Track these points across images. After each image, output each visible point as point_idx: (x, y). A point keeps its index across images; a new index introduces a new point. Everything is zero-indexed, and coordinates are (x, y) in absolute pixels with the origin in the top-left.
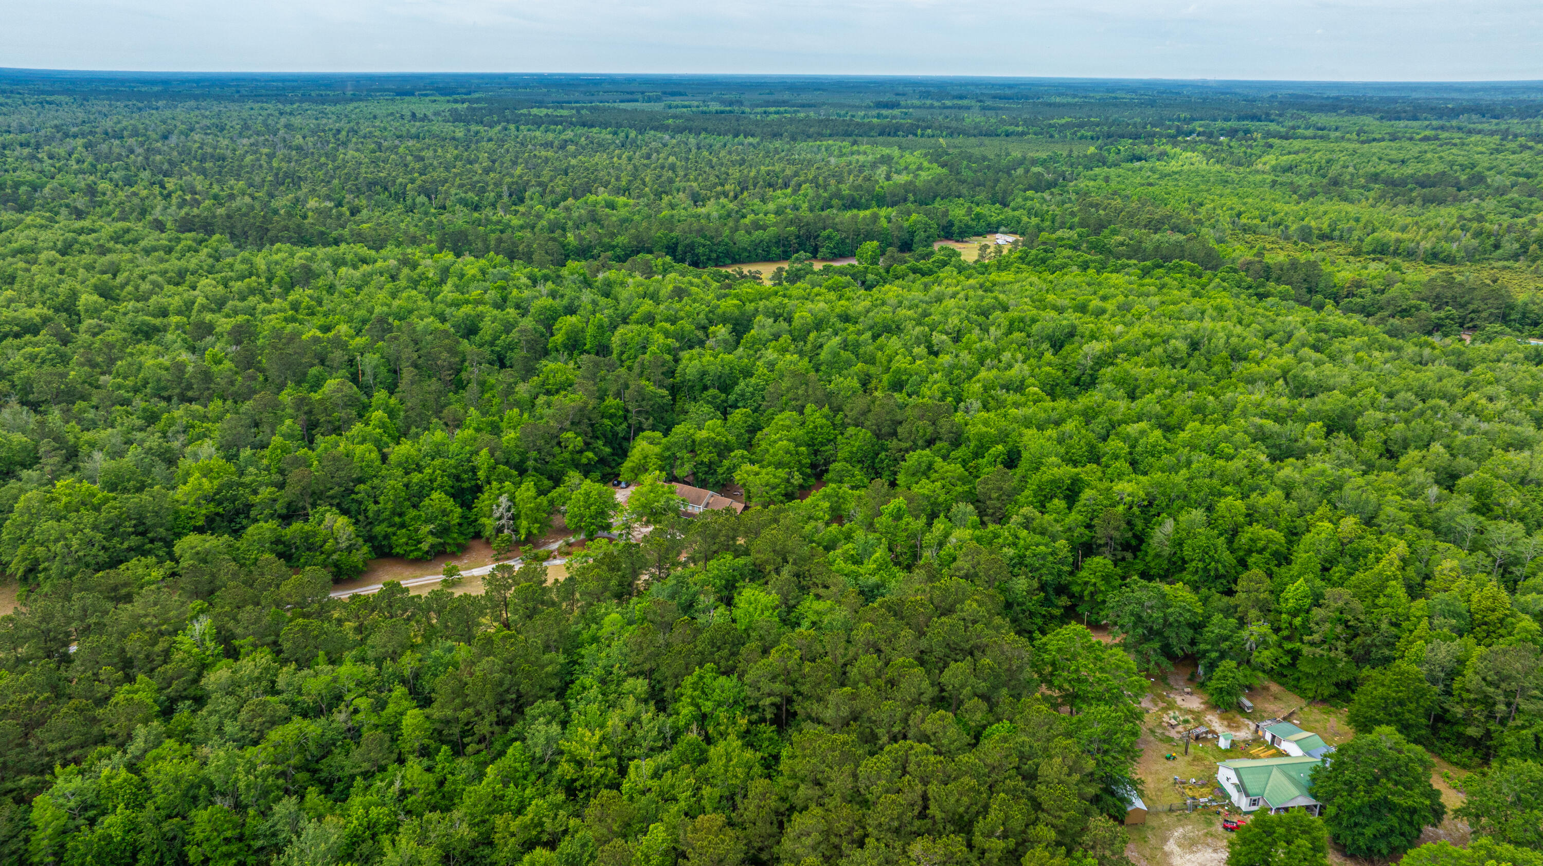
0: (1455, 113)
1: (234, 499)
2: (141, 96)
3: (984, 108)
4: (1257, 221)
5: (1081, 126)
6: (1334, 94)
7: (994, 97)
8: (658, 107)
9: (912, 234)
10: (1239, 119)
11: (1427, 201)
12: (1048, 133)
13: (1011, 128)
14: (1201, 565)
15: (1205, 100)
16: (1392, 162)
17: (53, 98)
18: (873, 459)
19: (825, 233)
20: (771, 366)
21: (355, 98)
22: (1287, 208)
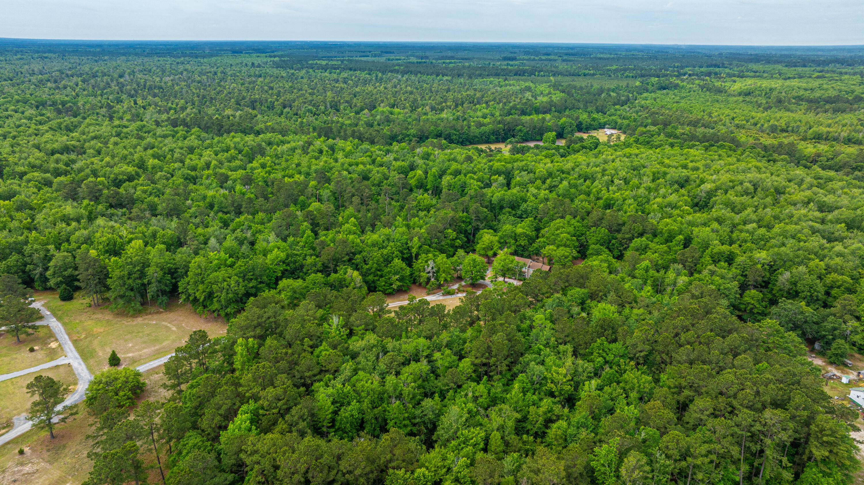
0: (826, 62)
1: (295, 262)
2: (94, 54)
3: (564, 61)
4: (744, 122)
5: (625, 70)
6: (753, 53)
7: (566, 54)
8: (382, 59)
9: (563, 129)
10: (708, 66)
11: (836, 111)
12: (608, 74)
13: (587, 72)
14: (809, 294)
15: (683, 56)
16: (806, 90)
17: (46, 55)
18: (609, 243)
19: (518, 128)
20: (535, 196)
21: (211, 55)
22: (759, 115)
